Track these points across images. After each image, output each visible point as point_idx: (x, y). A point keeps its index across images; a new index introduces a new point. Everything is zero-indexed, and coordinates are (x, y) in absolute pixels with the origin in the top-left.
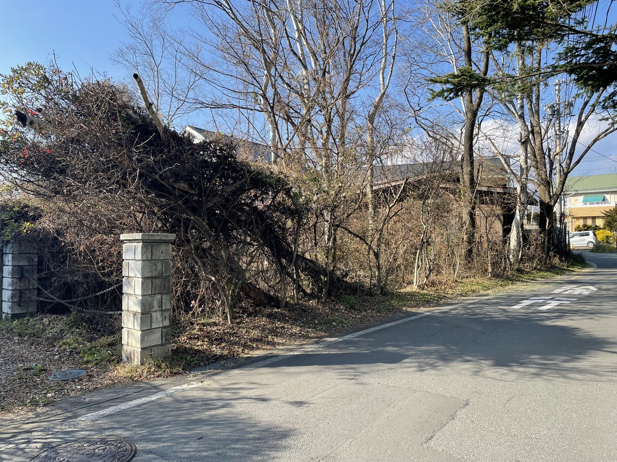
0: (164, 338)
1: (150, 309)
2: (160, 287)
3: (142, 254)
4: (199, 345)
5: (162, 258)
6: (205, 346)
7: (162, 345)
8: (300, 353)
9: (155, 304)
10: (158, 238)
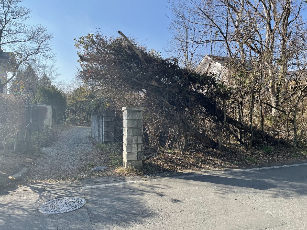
0: (138, 157)
1: (131, 143)
2: (137, 133)
3: (127, 117)
4: (159, 163)
5: (137, 119)
6: (162, 164)
7: (137, 160)
8: (209, 175)
9: (134, 141)
10: (135, 109)
